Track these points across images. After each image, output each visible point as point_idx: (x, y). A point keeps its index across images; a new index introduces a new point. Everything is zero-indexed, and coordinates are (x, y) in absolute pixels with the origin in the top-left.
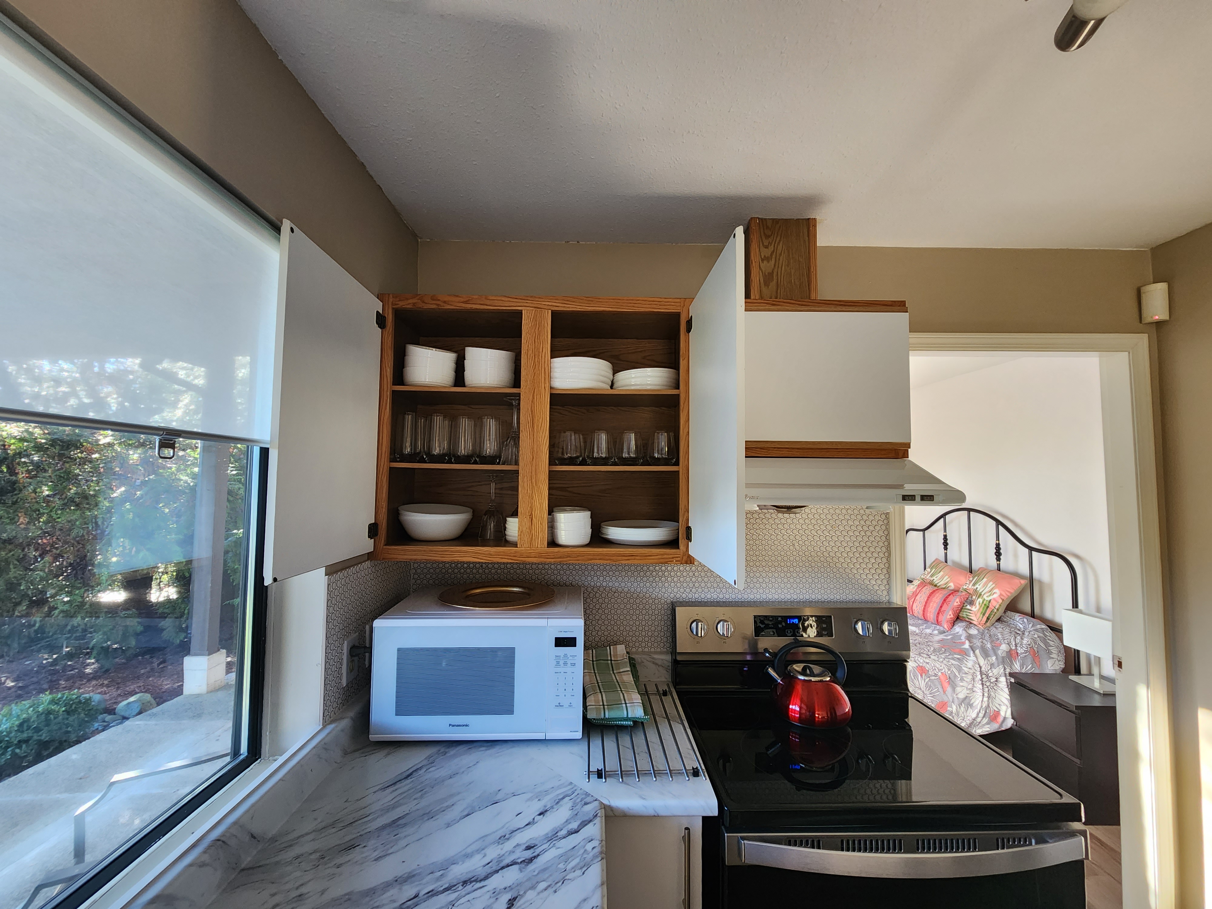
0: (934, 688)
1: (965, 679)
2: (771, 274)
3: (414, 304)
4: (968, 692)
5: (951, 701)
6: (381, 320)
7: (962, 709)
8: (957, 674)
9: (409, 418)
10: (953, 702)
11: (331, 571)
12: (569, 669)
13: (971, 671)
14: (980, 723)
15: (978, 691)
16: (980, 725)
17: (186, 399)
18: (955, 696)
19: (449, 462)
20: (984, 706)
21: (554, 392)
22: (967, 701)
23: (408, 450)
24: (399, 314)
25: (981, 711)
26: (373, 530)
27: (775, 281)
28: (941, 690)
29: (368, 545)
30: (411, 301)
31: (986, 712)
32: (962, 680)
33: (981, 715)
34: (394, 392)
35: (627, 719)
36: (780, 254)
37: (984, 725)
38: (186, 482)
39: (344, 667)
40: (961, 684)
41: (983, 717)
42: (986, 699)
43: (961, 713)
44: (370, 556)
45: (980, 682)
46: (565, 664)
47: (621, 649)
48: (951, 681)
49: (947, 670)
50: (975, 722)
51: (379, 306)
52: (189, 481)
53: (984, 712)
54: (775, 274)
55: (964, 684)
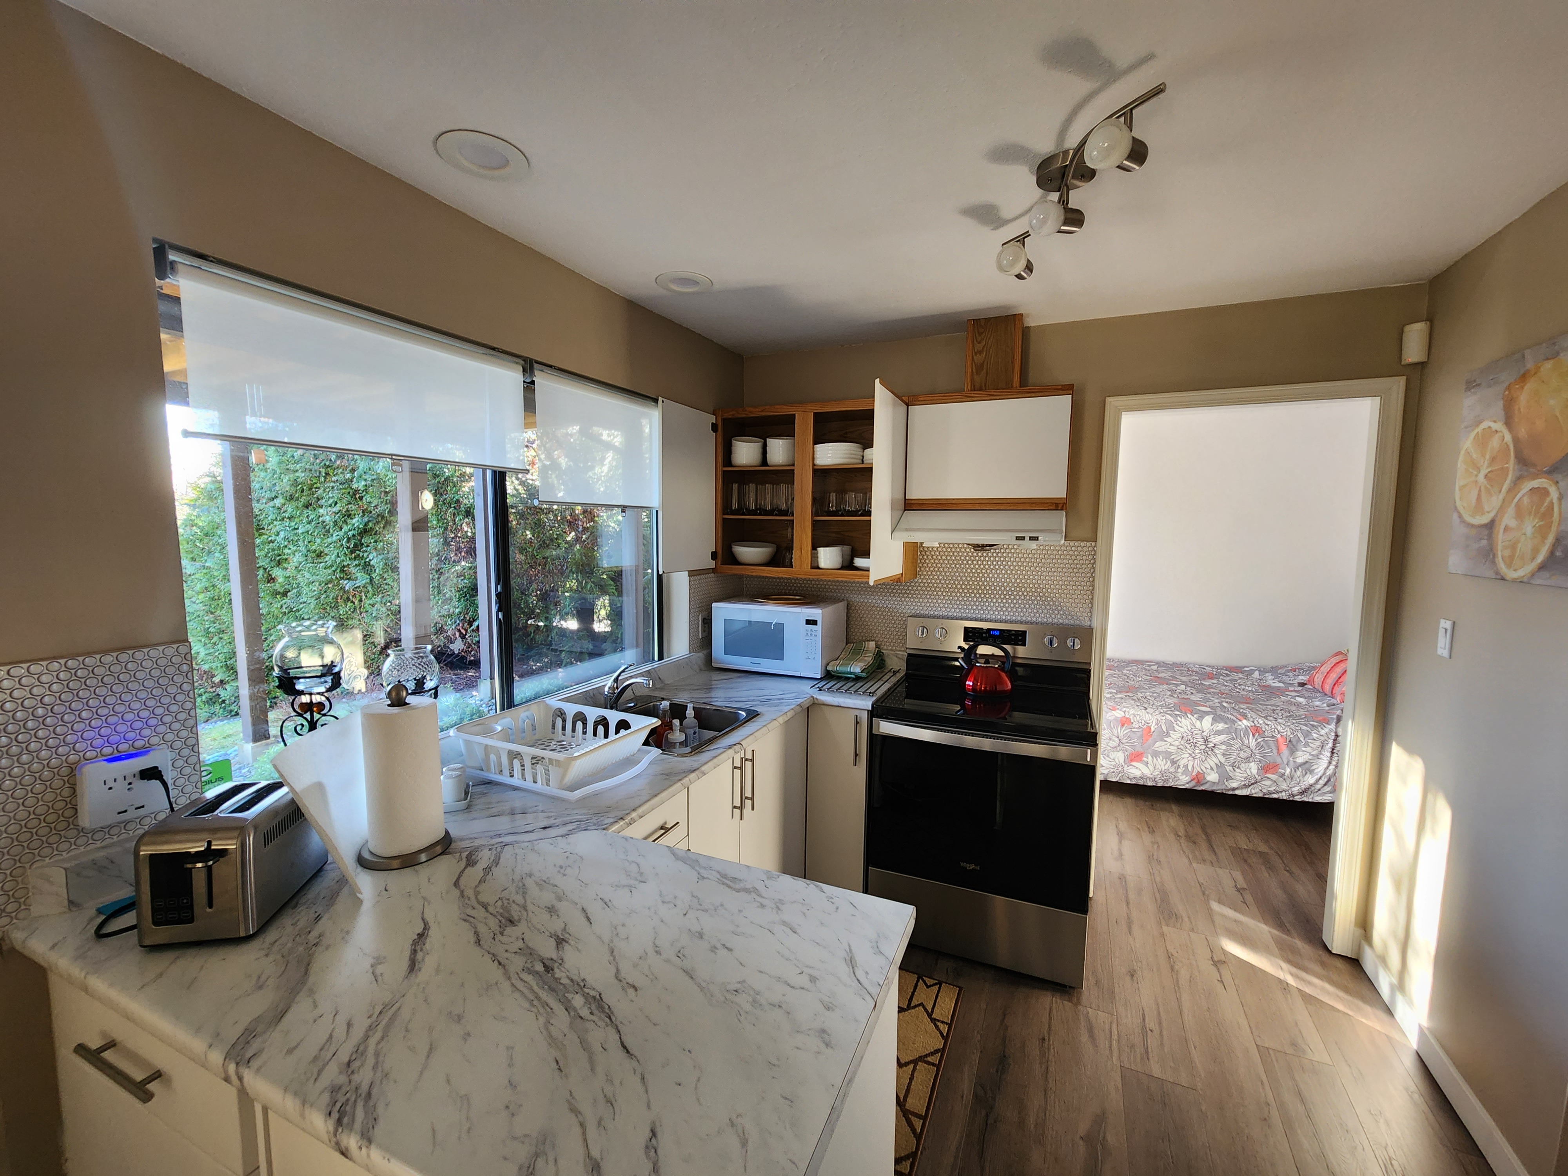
0: (1266, 748)
1: (1311, 745)
2: (982, 365)
3: (733, 415)
4: (1310, 757)
5: (1285, 763)
6: (714, 427)
7: (1298, 773)
8: (1302, 739)
9: (735, 486)
10: (1287, 764)
11: (692, 573)
12: (813, 638)
13: (1323, 738)
14: (1319, 790)
15: (1325, 759)
16: (1320, 792)
17: (610, 455)
18: (1291, 759)
19: (760, 515)
20: (1328, 774)
21: (816, 467)
22: (1307, 766)
23: (735, 506)
24: (725, 420)
25: (1323, 779)
26: (714, 556)
27: (985, 371)
28: (1275, 751)
29: (712, 564)
30: (731, 413)
31: (1329, 780)
32: (1307, 745)
33: (1322, 782)
34: (724, 472)
35: (851, 673)
36: (990, 348)
37: (1325, 793)
38: (613, 528)
39: (700, 628)
40: (1304, 749)
41: (1325, 785)
42: (1332, 767)
43: (1296, 776)
44: (714, 570)
45: (1330, 750)
46: (811, 635)
47: (872, 644)
48: (1292, 746)
49: (1289, 733)
50: (1313, 788)
51: (713, 419)
52: (616, 527)
53: (1326, 780)
54: (985, 364)
55: (1308, 749)
